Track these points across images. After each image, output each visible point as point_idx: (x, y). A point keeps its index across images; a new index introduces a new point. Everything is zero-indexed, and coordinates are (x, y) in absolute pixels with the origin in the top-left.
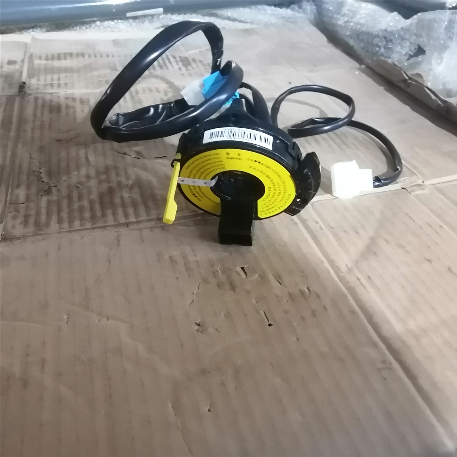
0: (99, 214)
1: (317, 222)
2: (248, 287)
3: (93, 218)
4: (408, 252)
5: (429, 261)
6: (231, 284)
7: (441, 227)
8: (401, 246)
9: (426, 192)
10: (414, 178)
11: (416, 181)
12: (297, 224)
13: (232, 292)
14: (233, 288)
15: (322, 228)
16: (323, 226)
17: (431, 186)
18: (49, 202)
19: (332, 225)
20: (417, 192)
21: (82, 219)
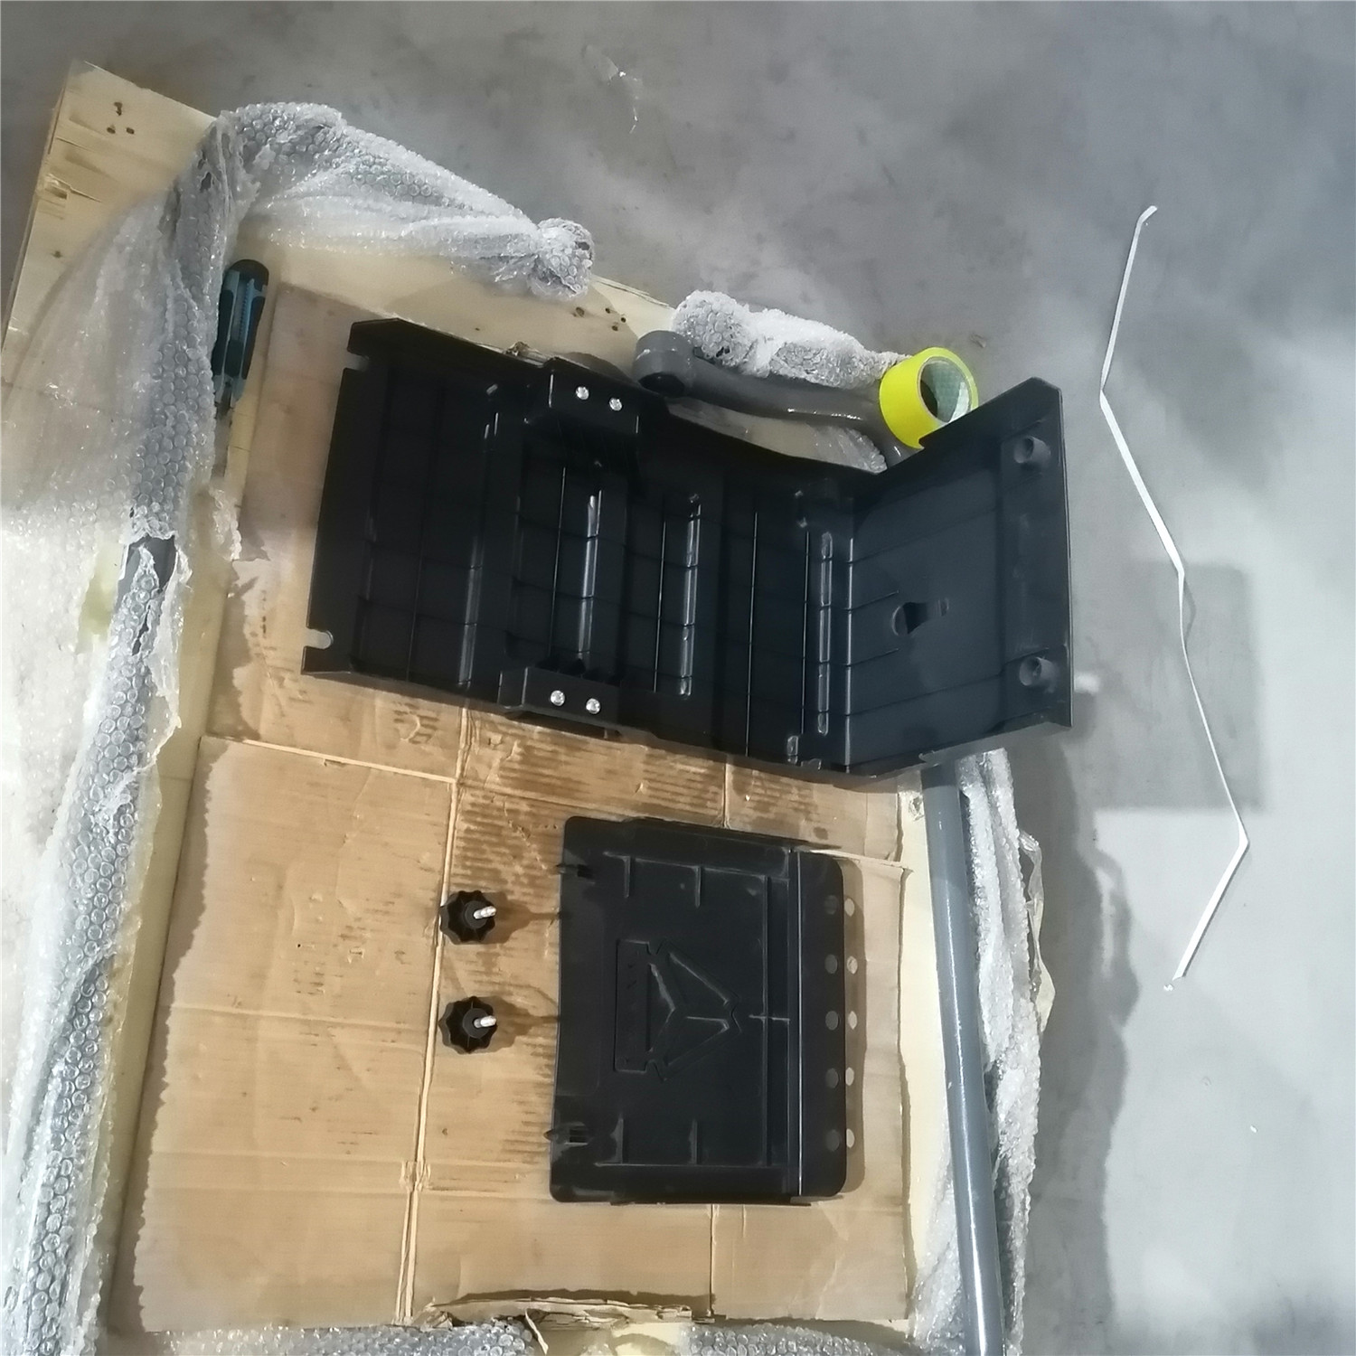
0: (468, 863)
1: (393, 1041)
2: (340, 948)
3: (466, 858)
4: (330, 1099)
5: (314, 1109)
6: (348, 937)
7: (348, 1153)
8: (338, 1098)
9: (402, 1180)
10: (426, 1184)
11: (420, 1181)
12: (398, 1023)
13: (339, 934)
14: (344, 937)
15: (383, 1041)
16: (386, 1044)
17: (408, 1192)
18: (501, 828)
19: (384, 1053)
20: (403, 1168)
21: (465, 849)
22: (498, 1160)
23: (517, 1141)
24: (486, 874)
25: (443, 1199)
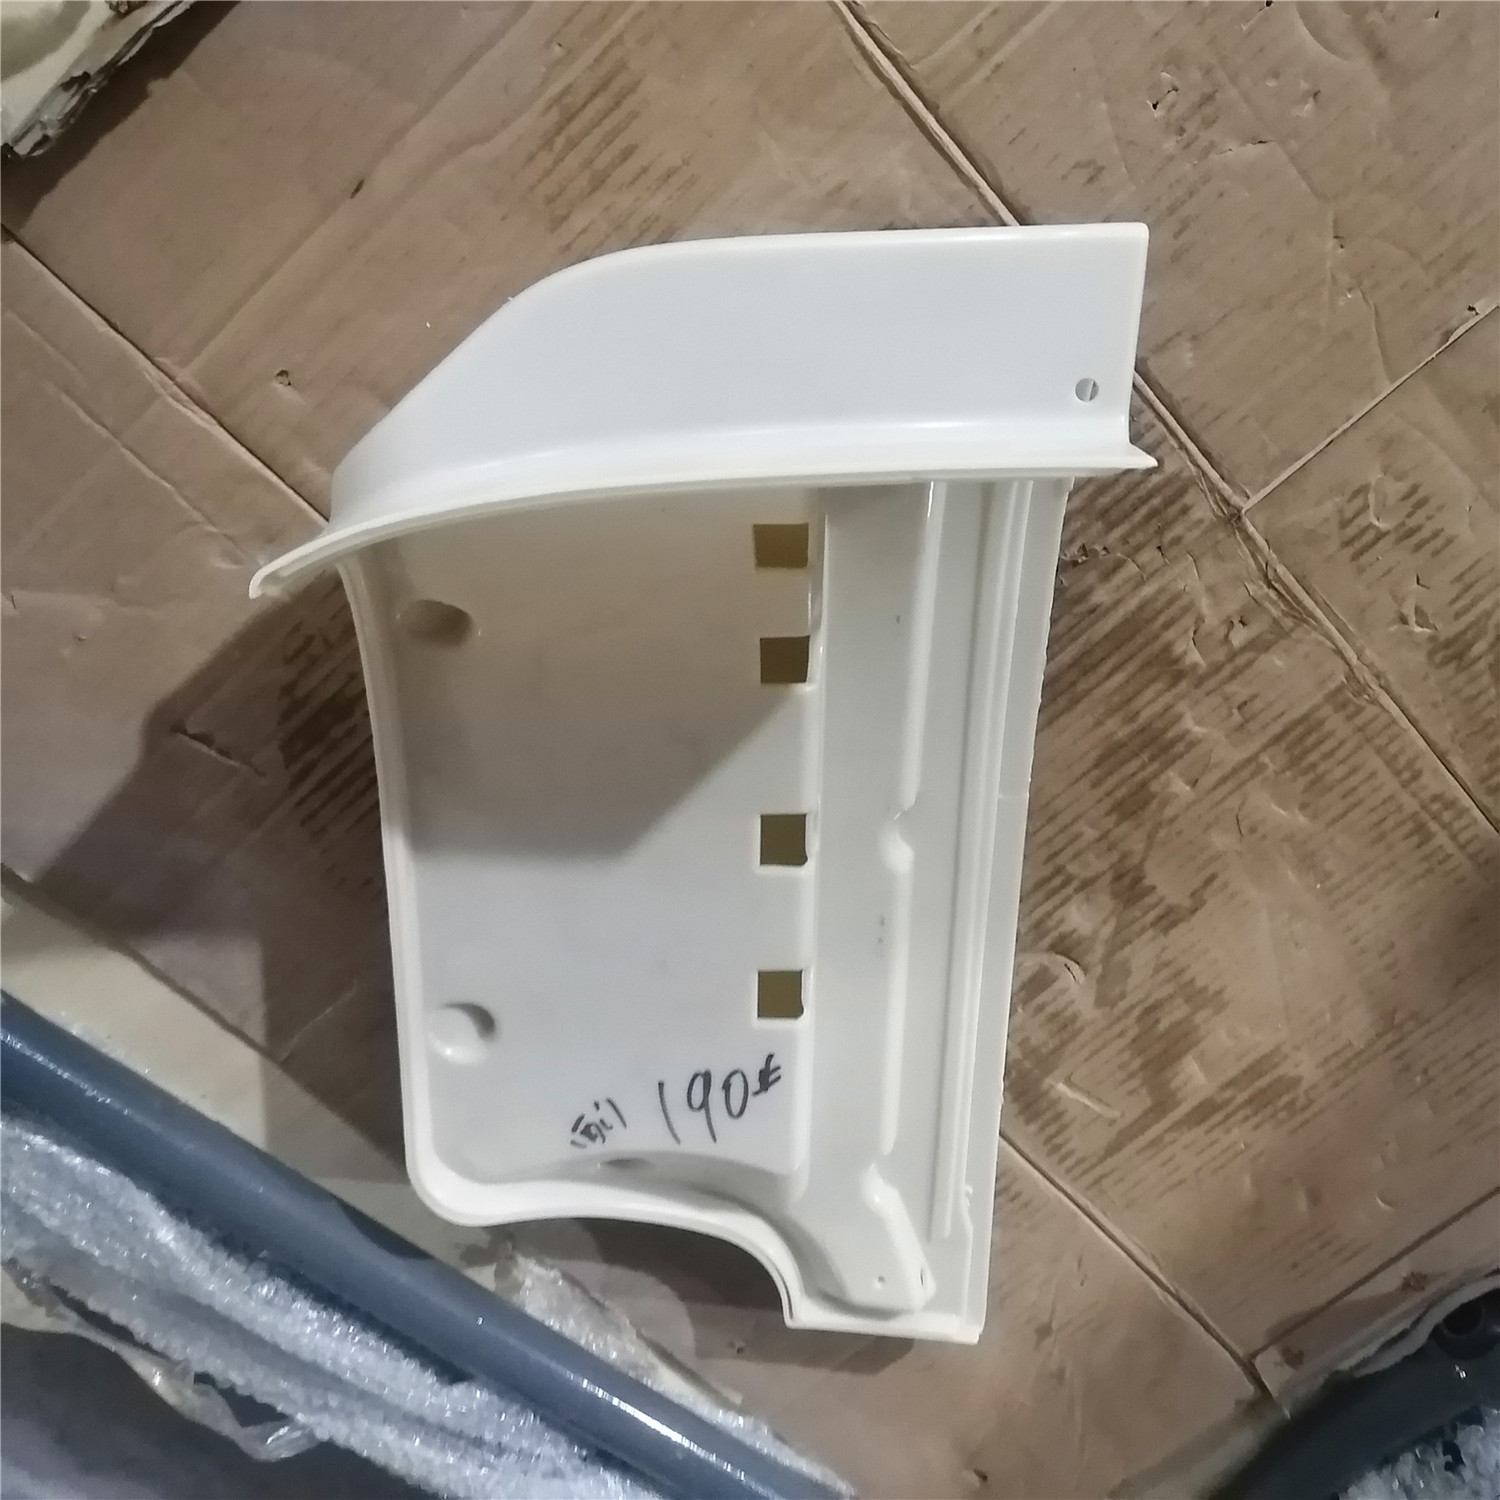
6: (1200, 106)
13: (1218, 96)
14: (1208, 98)
23: (617, 104)
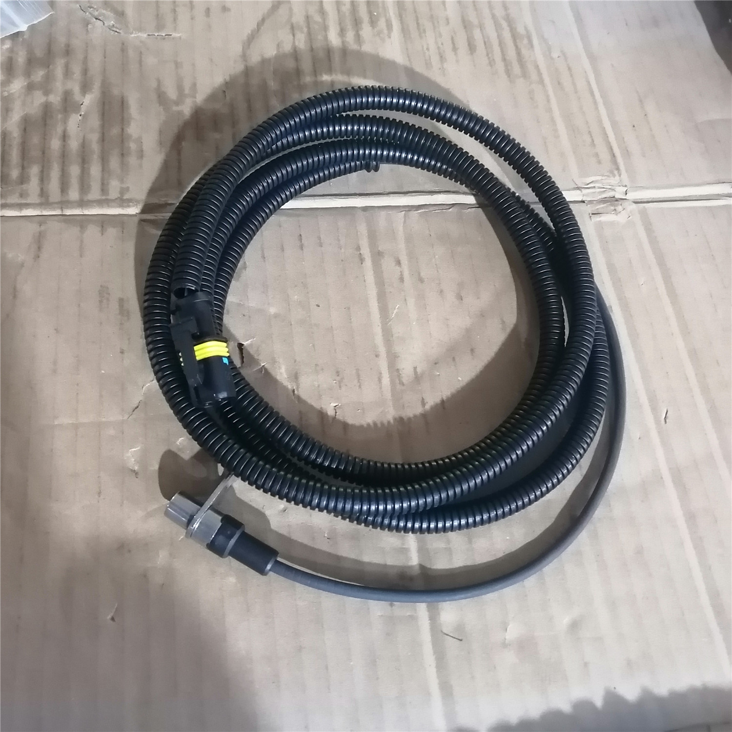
3: (4, 181)
9: (621, 218)
10: (614, 181)
11: (613, 190)
16: (406, 274)
17: (634, 207)
19: (423, 274)
20: (603, 218)
22: (541, 81)
24: (35, 140)
25: (627, 153)
